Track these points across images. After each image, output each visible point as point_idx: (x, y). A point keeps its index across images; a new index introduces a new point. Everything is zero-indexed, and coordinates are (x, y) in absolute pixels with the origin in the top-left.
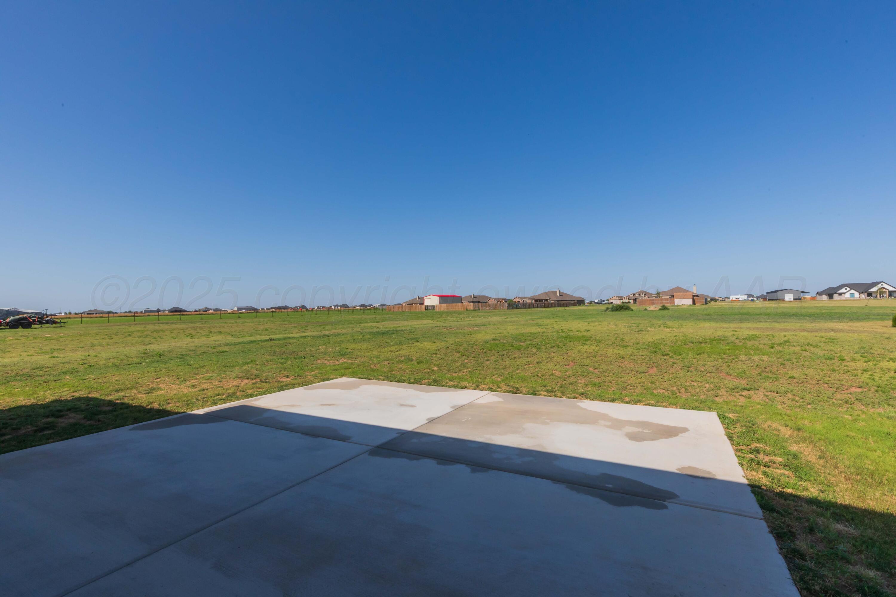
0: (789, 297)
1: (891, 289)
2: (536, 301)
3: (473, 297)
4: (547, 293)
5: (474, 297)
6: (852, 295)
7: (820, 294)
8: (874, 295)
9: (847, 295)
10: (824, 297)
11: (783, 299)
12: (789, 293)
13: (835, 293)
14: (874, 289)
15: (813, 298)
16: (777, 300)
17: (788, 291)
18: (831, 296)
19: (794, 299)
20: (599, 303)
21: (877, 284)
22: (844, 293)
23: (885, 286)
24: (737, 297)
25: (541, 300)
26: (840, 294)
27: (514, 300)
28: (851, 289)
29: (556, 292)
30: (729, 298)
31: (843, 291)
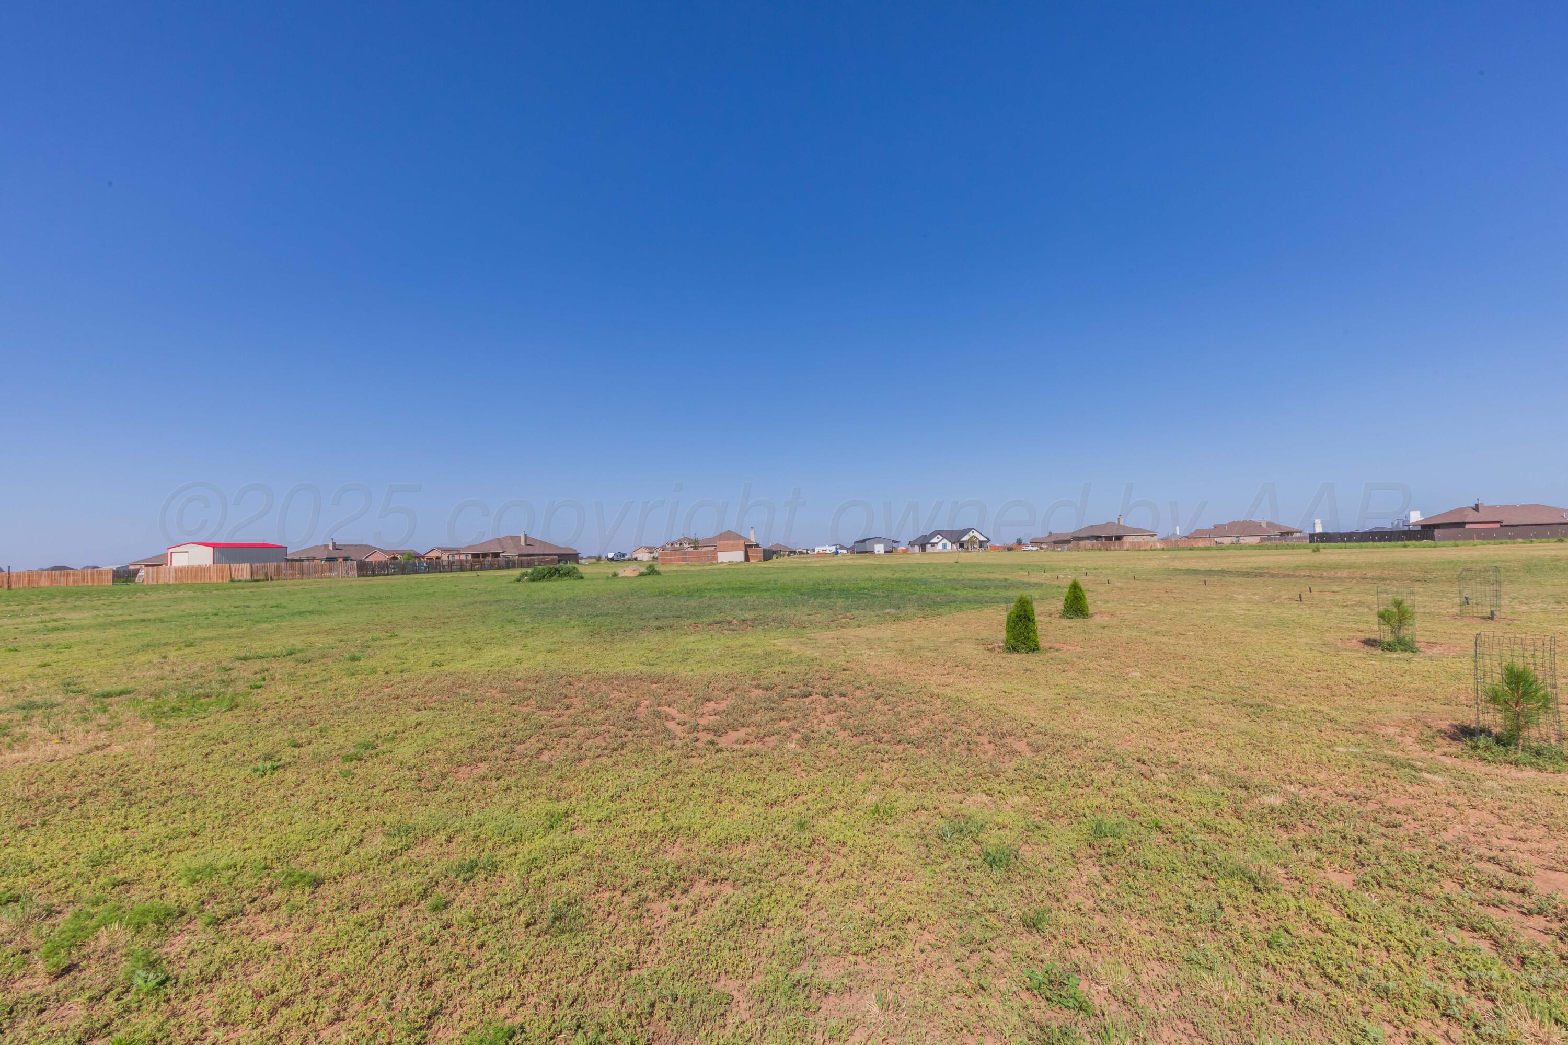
0: (879, 548)
1: (982, 538)
2: (475, 556)
3: (331, 548)
4: (499, 541)
5: (336, 548)
6: (945, 546)
7: (912, 544)
8: (965, 546)
9: (940, 546)
10: (917, 549)
11: (873, 552)
12: (879, 543)
13: (928, 543)
14: (965, 538)
15: (905, 551)
16: (866, 552)
17: (879, 540)
18: (923, 547)
19: (885, 552)
20: (615, 558)
21: (967, 531)
22: (937, 543)
23: (976, 534)
24: (824, 548)
25: (485, 555)
26: (933, 545)
27: (429, 555)
28: (944, 537)
29: (519, 537)
30: (814, 550)
31: (935, 540)
